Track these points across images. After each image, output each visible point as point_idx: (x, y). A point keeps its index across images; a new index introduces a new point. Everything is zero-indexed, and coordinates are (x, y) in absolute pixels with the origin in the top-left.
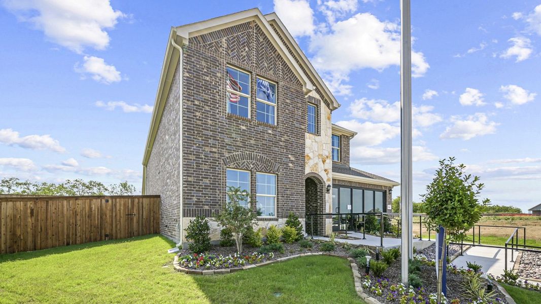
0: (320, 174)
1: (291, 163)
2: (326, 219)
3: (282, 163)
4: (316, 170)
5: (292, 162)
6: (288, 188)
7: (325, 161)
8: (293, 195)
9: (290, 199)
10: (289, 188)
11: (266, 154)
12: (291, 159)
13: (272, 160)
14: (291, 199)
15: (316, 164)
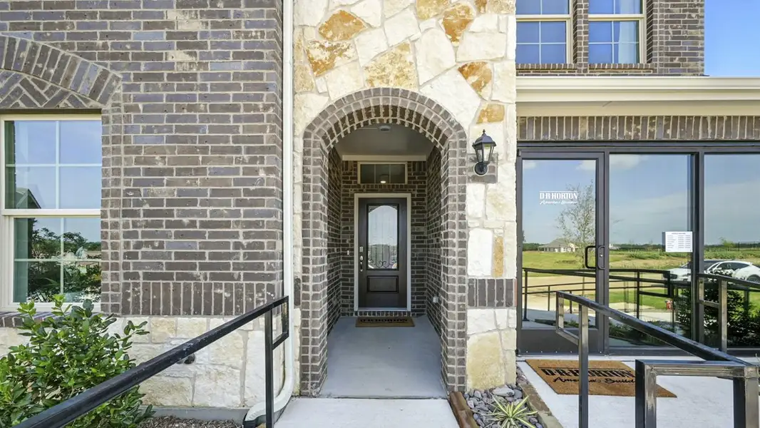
0: (427, 92)
1: (180, 46)
2: (473, 313)
3: (125, 56)
4: (402, 75)
5: (187, 41)
6: (162, 172)
7: (465, 23)
8: (194, 203)
9: (170, 224)
10: (170, 172)
11: (34, 27)
12: (183, 28)
13: (71, 47)
14: (179, 224)
15: (404, 47)
